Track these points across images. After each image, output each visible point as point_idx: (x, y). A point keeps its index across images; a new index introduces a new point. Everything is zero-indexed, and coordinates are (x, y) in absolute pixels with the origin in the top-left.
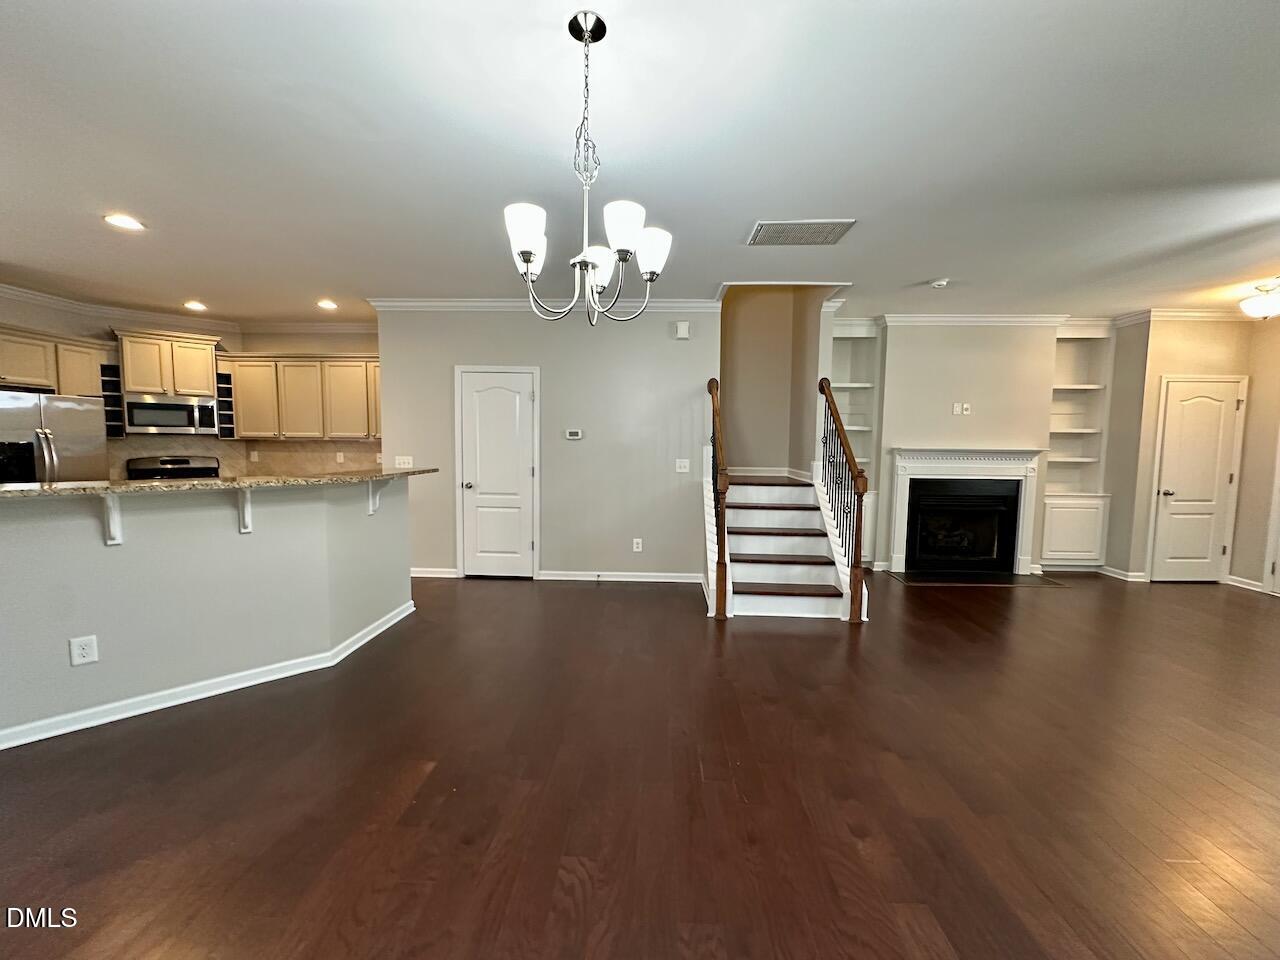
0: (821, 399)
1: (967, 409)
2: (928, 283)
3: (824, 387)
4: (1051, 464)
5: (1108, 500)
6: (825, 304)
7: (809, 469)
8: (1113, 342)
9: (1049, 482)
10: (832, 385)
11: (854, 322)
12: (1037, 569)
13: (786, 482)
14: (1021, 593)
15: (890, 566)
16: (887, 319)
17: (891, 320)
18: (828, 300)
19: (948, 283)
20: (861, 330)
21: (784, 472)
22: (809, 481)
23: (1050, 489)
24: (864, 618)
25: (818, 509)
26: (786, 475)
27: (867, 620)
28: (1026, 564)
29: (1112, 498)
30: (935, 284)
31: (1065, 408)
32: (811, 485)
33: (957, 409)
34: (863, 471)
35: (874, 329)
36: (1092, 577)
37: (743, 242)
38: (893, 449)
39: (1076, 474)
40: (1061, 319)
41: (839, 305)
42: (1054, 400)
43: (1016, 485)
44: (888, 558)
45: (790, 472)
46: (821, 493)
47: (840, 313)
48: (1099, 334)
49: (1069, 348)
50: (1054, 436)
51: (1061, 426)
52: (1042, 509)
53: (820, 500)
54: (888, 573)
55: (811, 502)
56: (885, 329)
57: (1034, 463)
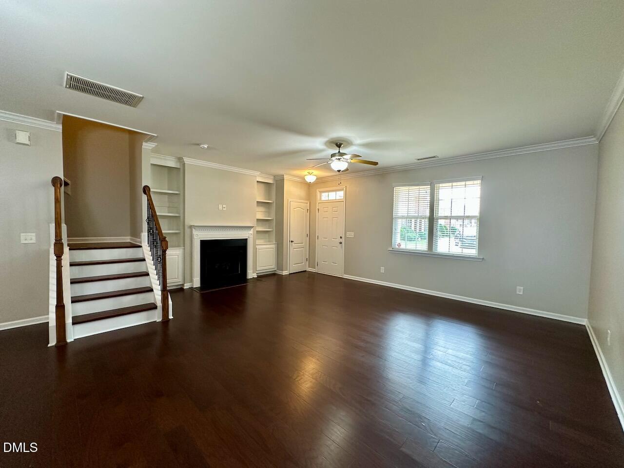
0: (144, 198)
1: (224, 208)
2: (198, 145)
3: (146, 190)
4: (258, 232)
5: (276, 245)
6: (144, 144)
7: (140, 237)
8: (275, 185)
9: (257, 239)
10: (151, 190)
11: (166, 158)
12: (255, 275)
13: (129, 245)
14: (250, 287)
15: (193, 285)
16: (185, 160)
17: (187, 160)
18: (146, 142)
19: (208, 147)
20: (171, 163)
21: (128, 239)
22: (140, 245)
23: (258, 242)
24: (171, 317)
25: (144, 260)
26: (129, 241)
27: (172, 317)
28: (251, 274)
29: (278, 244)
30: (202, 146)
31: (262, 209)
32: (140, 247)
33: (220, 207)
34: (165, 238)
35: (178, 164)
36: (273, 275)
37: (61, 85)
38: (191, 226)
39: (267, 235)
40: (257, 173)
41: (154, 146)
42: (257, 206)
43: (245, 241)
44: (191, 281)
45: (131, 239)
46: (146, 251)
47: (155, 151)
48: (270, 181)
49: (262, 185)
50: (258, 220)
51: (260, 216)
52: (255, 250)
53: (145, 255)
54: (191, 289)
55: (140, 256)
56: (184, 164)
57: (251, 232)
